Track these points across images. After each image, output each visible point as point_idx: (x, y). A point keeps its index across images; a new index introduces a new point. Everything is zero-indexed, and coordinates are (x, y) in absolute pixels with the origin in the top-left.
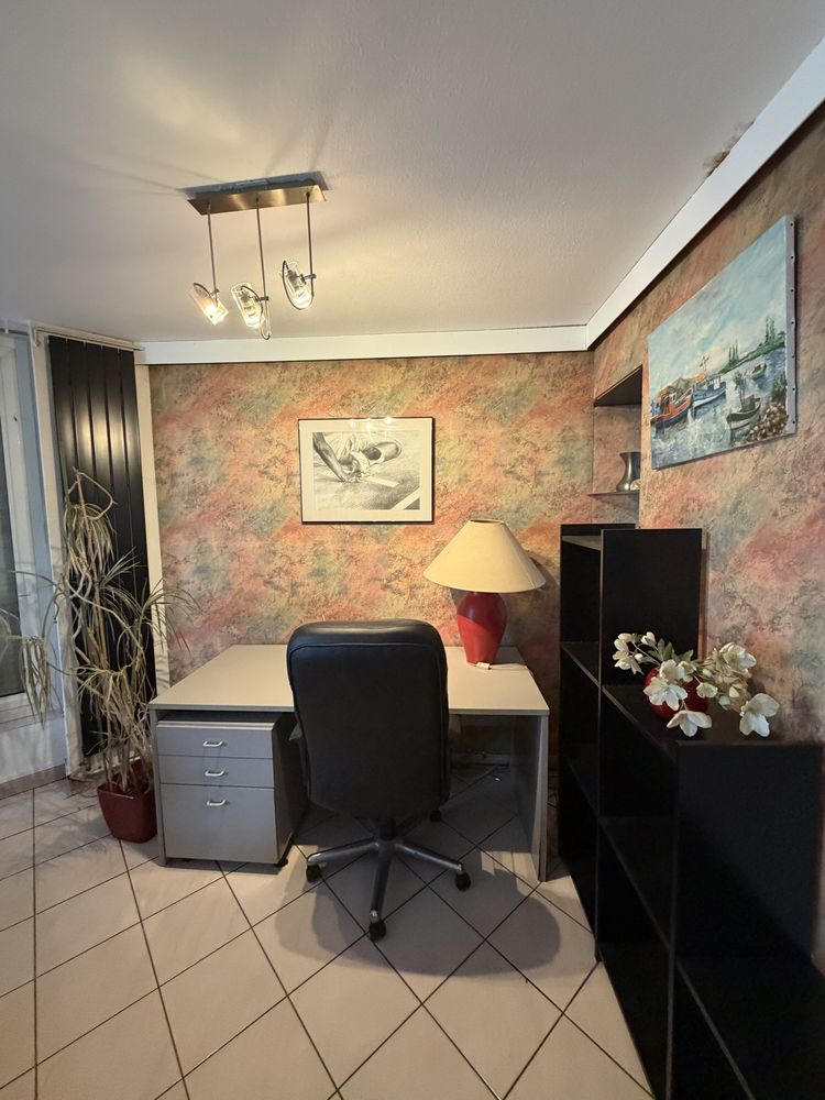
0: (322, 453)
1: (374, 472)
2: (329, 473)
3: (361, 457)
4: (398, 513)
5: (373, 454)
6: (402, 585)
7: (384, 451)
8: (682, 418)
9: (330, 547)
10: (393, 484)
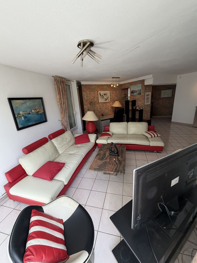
0: (100, 95)
1: (105, 97)
2: (101, 97)
3: (104, 95)
4: (107, 101)
5: (105, 95)
6: (108, 109)
7: (106, 94)
8: (134, 93)
9: (101, 105)
10: (107, 98)
